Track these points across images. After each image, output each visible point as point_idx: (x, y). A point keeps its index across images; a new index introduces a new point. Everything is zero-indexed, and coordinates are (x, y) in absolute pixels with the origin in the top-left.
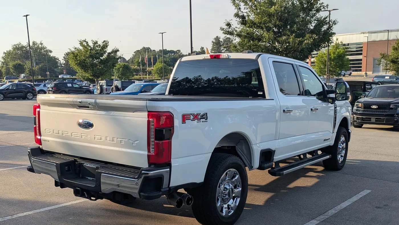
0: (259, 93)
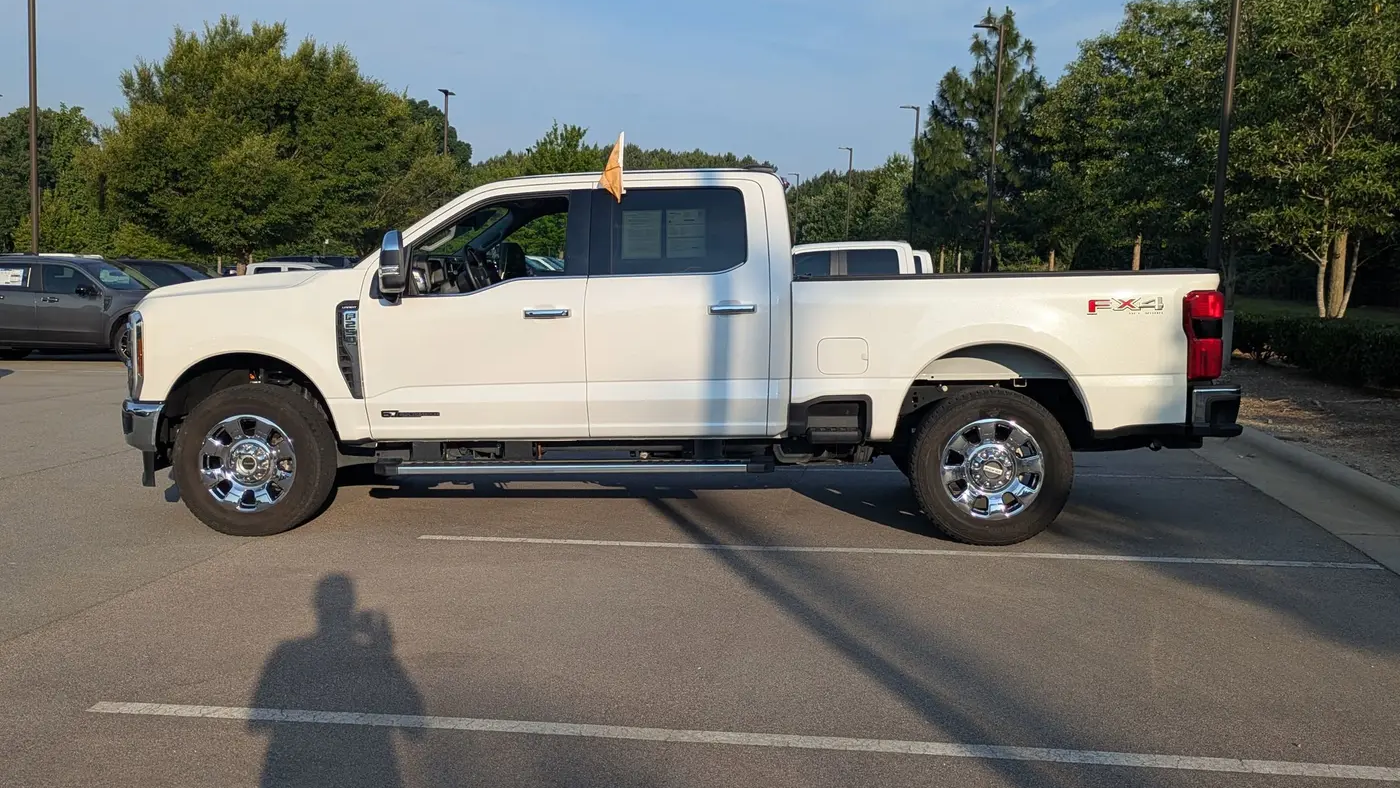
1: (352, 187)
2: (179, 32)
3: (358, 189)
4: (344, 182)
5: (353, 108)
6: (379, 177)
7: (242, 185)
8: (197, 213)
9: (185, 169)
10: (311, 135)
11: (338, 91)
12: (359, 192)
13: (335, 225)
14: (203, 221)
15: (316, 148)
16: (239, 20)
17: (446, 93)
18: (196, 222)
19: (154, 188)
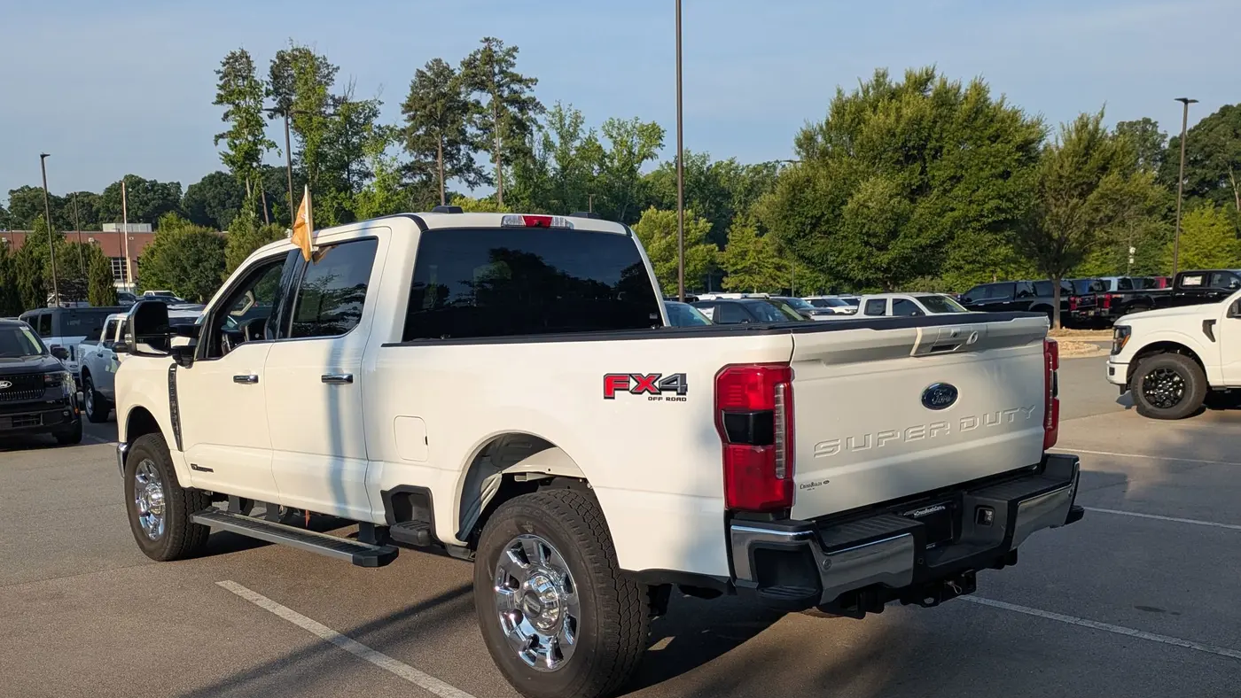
0: (651, 317)
1: (982, 216)
2: (839, 92)
3: (988, 217)
4: (974, 210)
5: (980, 138)
6: (1008, 204)
7: (864, 225)
8: (833, 253)
9: (823, 215)
10: (940, 171)
11: (965, 124)
12: (990, 220)
13: (966, 254)
14: (839, 259)
15: (944, 182)
16: (889, 71)
17: (1186, 101)
18: (834, 261)
19: (802, 234)
